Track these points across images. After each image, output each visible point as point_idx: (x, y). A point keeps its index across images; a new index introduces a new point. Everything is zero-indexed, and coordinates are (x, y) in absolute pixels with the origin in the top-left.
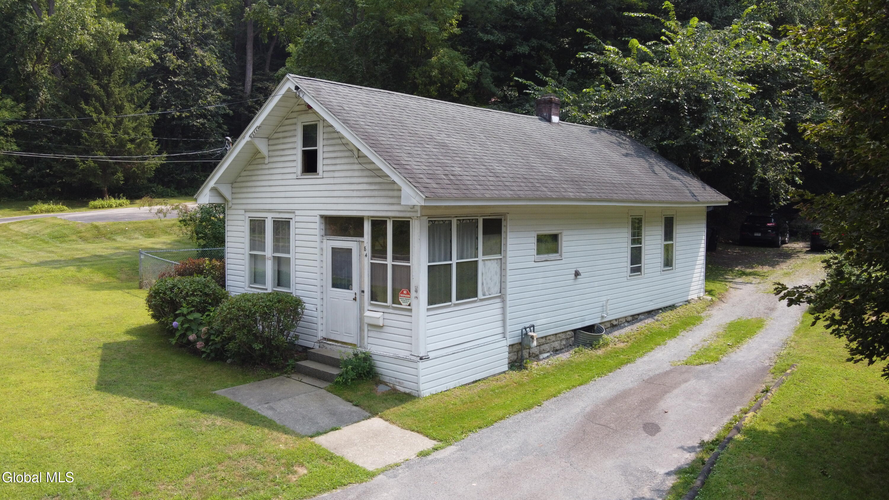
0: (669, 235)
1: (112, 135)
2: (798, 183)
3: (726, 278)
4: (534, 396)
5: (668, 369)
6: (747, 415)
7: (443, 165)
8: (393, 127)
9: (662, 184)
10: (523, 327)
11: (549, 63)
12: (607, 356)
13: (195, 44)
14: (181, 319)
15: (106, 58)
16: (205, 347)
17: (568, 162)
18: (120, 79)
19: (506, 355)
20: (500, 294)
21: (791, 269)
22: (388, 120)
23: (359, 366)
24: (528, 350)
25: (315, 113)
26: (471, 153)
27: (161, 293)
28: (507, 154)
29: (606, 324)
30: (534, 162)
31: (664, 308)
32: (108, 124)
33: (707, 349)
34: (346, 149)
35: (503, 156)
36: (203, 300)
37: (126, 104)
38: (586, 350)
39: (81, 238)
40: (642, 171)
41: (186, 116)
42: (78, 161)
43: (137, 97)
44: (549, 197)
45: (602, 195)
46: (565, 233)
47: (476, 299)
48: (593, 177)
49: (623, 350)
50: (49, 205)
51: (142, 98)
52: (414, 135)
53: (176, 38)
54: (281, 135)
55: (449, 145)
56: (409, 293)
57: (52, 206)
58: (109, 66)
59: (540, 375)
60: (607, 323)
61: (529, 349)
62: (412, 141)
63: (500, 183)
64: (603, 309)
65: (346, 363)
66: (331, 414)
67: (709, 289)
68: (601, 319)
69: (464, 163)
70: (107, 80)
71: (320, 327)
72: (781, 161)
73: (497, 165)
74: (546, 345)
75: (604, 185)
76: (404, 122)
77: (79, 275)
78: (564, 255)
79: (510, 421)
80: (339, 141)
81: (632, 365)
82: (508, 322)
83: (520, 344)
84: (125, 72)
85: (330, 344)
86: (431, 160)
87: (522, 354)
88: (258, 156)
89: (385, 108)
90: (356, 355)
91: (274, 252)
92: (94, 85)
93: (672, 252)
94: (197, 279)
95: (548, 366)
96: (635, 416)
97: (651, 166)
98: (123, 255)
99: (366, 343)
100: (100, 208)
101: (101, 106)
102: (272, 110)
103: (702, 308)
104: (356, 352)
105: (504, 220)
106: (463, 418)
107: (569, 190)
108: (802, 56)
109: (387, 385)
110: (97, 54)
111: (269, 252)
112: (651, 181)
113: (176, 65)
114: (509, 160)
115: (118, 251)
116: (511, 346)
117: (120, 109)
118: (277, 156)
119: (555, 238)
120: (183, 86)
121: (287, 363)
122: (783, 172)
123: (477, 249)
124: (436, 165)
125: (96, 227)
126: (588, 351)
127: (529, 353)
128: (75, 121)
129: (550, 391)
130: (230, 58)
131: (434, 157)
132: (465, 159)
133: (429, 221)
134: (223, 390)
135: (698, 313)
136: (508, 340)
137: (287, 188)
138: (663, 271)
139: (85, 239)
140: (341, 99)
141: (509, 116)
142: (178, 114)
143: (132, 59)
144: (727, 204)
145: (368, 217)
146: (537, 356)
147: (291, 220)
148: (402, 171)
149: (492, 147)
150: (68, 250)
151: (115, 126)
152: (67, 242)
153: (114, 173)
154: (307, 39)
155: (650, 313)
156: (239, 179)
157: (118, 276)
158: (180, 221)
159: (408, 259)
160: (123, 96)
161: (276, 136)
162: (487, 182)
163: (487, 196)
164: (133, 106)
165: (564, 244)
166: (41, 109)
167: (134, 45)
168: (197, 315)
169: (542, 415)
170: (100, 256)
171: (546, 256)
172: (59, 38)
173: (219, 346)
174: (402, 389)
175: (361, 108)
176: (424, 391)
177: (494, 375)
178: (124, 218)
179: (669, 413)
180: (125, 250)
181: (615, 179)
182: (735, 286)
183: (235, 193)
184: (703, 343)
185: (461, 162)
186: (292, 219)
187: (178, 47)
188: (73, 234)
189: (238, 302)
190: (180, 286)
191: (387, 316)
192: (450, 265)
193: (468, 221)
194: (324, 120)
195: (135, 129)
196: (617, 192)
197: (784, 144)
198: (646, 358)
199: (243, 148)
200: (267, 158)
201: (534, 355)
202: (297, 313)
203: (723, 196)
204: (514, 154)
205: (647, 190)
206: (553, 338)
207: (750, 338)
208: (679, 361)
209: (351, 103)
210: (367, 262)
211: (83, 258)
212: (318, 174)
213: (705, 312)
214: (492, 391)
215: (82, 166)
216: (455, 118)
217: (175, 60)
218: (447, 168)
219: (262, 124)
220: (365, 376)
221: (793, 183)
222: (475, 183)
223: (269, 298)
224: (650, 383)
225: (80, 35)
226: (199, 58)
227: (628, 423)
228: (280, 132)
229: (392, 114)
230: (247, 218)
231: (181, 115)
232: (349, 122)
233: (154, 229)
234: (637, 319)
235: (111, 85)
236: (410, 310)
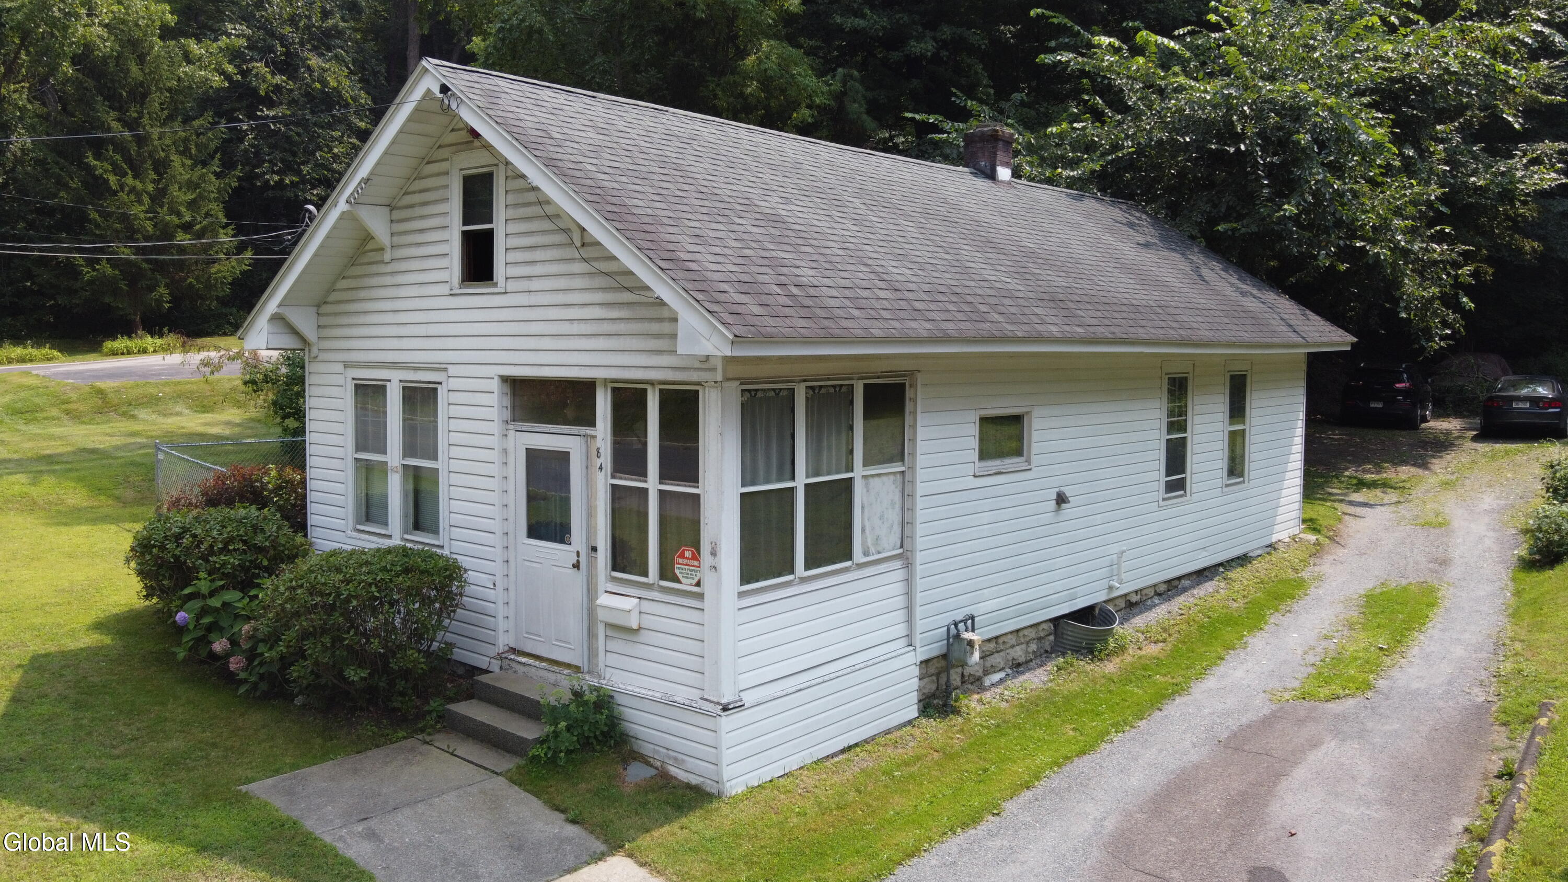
0: (1237, 410)
1: (148, 215)
2: (1467, 308)
3: (1330, 494)
4: (982, 787)
5: (1266, 711)
6: (1491, 848)
7: (774, 264)
8: (663, 178)
9: (1225, 307)
10: (949, 620)
11: (976, 73)
12: (1128, 676)
13: (309, 46)
14: (196, 604)
15: (134, 69)
16: (245, 669)
17: (1040, 261)
18: (162, 109)
19: (915, 683)
20: (901, 551)
21: (1453, 473)
22: (652, 163)
23: (585, 720)
24: (960, 670)
25: (488, 147)
26: (836, 238)
27: (154, 546)
28: (914, 241)
29: (1118, 602)
30: (969, 258)
31: (1228, 561)
32: (139, 195)
33: (1338, 659)
34: (554, 227)
35: (905, 246)
36: (251, 561)
37: (176, 159)
38: (1082, 663)
39: (68, 412)
40: (1184, 281)
41: (292, 182)
42: (82, 265)
43: (197, 145)
44: (1010, 334)
45: (1117, 330)
46: (1036, 412)
47: (848, 563)
48: (1092, 292)
49: (1158, 662)
50: (25, 348)
51: (206, 146)
52: (710, 196)
53: (272, 34)
54: (417, 198)
55: (786, 219)
56: (696, 557)
57: (31, 351)
58: (141, 84)
59: (988, 728)
60: (1120, 600)
61: (962, 666)
62: (704, 210)
63: (903, 304)
64: (1112, 570)
65: (554, 714)
66: (512, 847)
67: (1307, 516)
68: (1109, 593)
69: (821, 258)
70: (136, 111)
71: (502, 625)
72: (1435, 263)
73: (894, 263)
74: (996, 655)
75: (1115, 308)
76: (687, 168)
77: (34, 491)
78: (1035, 460)
79: (934, 862)
80: (536, 210)
81: (1185, 699)
82: (919, 612)
83: (944, 656)
84: (172, 98)
85: (524, 664)
86: (748, 252)
87: (948, 680)
88: (370, 246)
89: (646, 139)
90: (577, 694)
91: (404, 456)
92: (111, 119)
93: (1244, 447)
94: (242, 512)
95: (1004, 705)
96: (1223, 847)
97: (1197, 269)
98: (140, 448)
99: (601, 665)
100: (123, 354)
101: (125, 162)
102: (393, 142)
103: (1301, 561)
104: (577, 687)
105: (911, 386)
106: (822, 855)
107: (1048, 319)
108: (1478, 57)
109: (648, 764)
110: (117, 62)
111: (394, 456)
112: (1204, 301)
113: (271, 85)
114: (917, 253)
115: (132, 440)
116: (925, 662)
117: (161, 167)
118: (410, 245)
119: (1016, 420)
120: (286, 125)
121: (426, 708)
122: (1437, 281)
123: (851, 452)
124: (761, 261)
125: (100, 392)
126: (1084, 665)
127: (963, 676)
128: (75, 188)
129: (1016, 772)
130: (375, 74)
131: (754, 245)
132: (823, 251)
133: (743, 391)
134: (269, 781)
135: (1296, 570)
136: (918, 650)
137: (433, 316)
138: (1227, 486)
139: (75, 416)
140: (547, 116)
141: (910, 165)
142: (276, 178)
143: (186, 73)
144: (1349, 348)
145: (606, 381)
146: (979, 679)
147: (439, 387)
148: (680, 275)
149: (879, 225)
150: (33, 437)
151: (153, 199)
152: (38, 421)
153: (152, 289)
154: (503, 22)
155: (1202, 575)
156: (333, 297)
157: (117, 492)
158: (246, 383)
159: (694, 479)
160: (168, 141)
161: (408, 200)
162: (873, 301)
163: (876, 332)
164: (189, 162)
165: (1035, 436)
166: (14, 167)
167: (189, 46)
168: (231, 596)
169: (1005, 843)
170: (93, 451)
171: (998, 462)
172: (44, 32)
173: (275, 669)
174: (682, 776)
175: (591, 135)
176: (733, 782)
177: (888, 732)
178: (159, 375)
179: (1300, 835)
180: (147, 437)
181: (1136, 296)
182: (1351, 510)
183: (324, 327)
184: (1324, 643)
185: (815, 257)
186: (440, 383)
187: (275, 52)
188: (53, 405)
189: (313, 572)
190: (199, 532)
191: (646, 606)
192: (792, 490)
193: (832, 390)
194: (507, 163)
195: (192, 205)
196: (1143, 323)
197: (1438, 228)
198: (1211, 682)
199: (334, 227)
200: (389, 250)
201: (972, 679)
202: (450, 596)
203: (1341, 332)
204: (928, 243)
205: (1200, 319)
206: (1012, 640)
207: (1420, 631)
208: (1286, 690)
209: (569, 125)
210: (603, 482)
211: (61, 455)
212: (496, 285)
213: (1307, 569)
214: (885, 773)
215: (88, 274)
216: (798, 166)
217: (269, 77)
218: (785, 270)
219: (372, 173)
220: (599, 742)
221: (1457, 307)
222: (847, 303)
223: (383, 564)
224: (1236, 749)
225: (85, 26)
226: (316, 74)
227: (1212, 868)
228: (414, 192)
229: (660, 152)
230: (349, 380)
231: (282, 180)
232: (560, 164)
233: (214, 396)
234: (1177, 587)
235: (145, 120)
236: (700, 596)
